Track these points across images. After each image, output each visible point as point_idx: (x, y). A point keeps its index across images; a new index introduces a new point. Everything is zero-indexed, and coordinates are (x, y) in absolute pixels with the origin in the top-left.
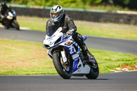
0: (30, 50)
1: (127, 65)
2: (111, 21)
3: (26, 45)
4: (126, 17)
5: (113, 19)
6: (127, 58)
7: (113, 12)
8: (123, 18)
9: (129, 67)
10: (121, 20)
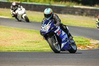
0: (10, 33)
1: (81, 45)
3: (8, 29)
4: (80, 10)
5: (70, 12)
6: (81, 40)
7: (71, 6)
8: (77, 11)
9: (82, 47)
10: (76, 12)
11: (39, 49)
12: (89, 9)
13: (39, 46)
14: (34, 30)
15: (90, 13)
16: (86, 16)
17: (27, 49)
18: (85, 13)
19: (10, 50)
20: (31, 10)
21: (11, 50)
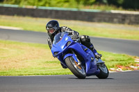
1: (122, 65)
2: (105, 21)
4: (120, 17)
5: (107, 19)
6: (122, 58)
7: (107, 11)
8: (117, 18)
9: (123, 67)
10: (115, 20)
11: (63, 72)
16: (129, 24)
17: (46, 73)
19: (22, 73)
21: (24, 74)
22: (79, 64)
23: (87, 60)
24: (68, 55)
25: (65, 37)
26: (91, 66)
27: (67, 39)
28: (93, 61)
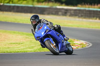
4: (63, 11)
5: (54, 12)
7: (54, 7)
10: (60, 13)
11: (23, 51)
12: (72, 10)
13: (22, 47)
14: (17, 32)
15: (73, 14)
16: (70, 16)
18: (69, 14)
20: (14, 12)
22: (54, 45)
23: (60, 42)
24: (46, 39)
25: (44, 26)
26: (62, 46)
27: (45, 28)
28: (63, 42)
